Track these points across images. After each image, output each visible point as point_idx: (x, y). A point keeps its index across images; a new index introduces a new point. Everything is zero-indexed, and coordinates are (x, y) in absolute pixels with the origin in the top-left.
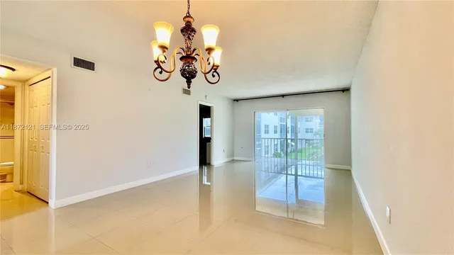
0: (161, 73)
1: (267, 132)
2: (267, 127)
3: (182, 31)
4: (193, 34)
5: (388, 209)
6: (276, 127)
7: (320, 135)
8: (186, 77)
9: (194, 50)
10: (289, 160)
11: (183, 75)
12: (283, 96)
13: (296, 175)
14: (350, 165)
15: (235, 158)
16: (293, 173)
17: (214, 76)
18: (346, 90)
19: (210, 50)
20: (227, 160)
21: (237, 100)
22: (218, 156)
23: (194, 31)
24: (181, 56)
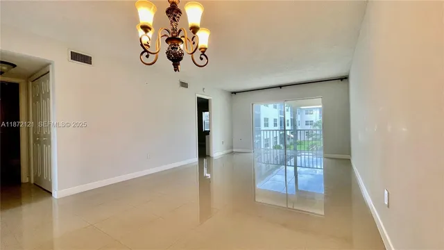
0: (147, 56)
1: (266, 125)
2: (266, 120)
3: (167, 12)
4: (178, 15)
5: (386, 192)
6: (275, 120)
7: (319, 126)
8: (172, 60)
9: (180, 31)
10: (288, 151)
11: (169, 57)
12: (280, 87)
13: (296, 166)
14: (350, 154)
15: (234, 150)
16: (293, 164)
17: (202, 59)
18: (344, 78)
19: (194, 29)
20: (225, 152)
21: (235, 93)
22: (217, 148)
23: (179, 12)
24: (166, 38)
